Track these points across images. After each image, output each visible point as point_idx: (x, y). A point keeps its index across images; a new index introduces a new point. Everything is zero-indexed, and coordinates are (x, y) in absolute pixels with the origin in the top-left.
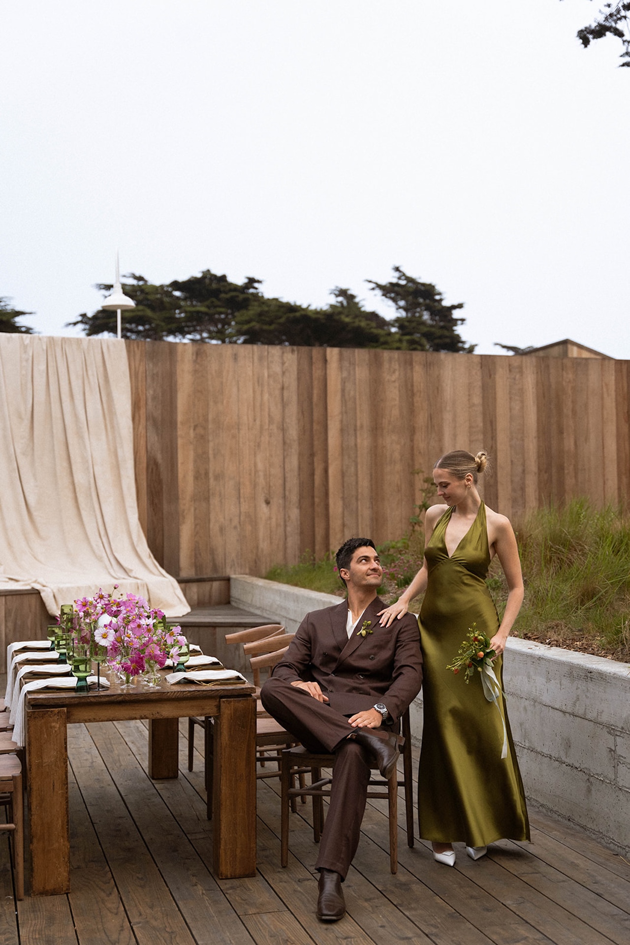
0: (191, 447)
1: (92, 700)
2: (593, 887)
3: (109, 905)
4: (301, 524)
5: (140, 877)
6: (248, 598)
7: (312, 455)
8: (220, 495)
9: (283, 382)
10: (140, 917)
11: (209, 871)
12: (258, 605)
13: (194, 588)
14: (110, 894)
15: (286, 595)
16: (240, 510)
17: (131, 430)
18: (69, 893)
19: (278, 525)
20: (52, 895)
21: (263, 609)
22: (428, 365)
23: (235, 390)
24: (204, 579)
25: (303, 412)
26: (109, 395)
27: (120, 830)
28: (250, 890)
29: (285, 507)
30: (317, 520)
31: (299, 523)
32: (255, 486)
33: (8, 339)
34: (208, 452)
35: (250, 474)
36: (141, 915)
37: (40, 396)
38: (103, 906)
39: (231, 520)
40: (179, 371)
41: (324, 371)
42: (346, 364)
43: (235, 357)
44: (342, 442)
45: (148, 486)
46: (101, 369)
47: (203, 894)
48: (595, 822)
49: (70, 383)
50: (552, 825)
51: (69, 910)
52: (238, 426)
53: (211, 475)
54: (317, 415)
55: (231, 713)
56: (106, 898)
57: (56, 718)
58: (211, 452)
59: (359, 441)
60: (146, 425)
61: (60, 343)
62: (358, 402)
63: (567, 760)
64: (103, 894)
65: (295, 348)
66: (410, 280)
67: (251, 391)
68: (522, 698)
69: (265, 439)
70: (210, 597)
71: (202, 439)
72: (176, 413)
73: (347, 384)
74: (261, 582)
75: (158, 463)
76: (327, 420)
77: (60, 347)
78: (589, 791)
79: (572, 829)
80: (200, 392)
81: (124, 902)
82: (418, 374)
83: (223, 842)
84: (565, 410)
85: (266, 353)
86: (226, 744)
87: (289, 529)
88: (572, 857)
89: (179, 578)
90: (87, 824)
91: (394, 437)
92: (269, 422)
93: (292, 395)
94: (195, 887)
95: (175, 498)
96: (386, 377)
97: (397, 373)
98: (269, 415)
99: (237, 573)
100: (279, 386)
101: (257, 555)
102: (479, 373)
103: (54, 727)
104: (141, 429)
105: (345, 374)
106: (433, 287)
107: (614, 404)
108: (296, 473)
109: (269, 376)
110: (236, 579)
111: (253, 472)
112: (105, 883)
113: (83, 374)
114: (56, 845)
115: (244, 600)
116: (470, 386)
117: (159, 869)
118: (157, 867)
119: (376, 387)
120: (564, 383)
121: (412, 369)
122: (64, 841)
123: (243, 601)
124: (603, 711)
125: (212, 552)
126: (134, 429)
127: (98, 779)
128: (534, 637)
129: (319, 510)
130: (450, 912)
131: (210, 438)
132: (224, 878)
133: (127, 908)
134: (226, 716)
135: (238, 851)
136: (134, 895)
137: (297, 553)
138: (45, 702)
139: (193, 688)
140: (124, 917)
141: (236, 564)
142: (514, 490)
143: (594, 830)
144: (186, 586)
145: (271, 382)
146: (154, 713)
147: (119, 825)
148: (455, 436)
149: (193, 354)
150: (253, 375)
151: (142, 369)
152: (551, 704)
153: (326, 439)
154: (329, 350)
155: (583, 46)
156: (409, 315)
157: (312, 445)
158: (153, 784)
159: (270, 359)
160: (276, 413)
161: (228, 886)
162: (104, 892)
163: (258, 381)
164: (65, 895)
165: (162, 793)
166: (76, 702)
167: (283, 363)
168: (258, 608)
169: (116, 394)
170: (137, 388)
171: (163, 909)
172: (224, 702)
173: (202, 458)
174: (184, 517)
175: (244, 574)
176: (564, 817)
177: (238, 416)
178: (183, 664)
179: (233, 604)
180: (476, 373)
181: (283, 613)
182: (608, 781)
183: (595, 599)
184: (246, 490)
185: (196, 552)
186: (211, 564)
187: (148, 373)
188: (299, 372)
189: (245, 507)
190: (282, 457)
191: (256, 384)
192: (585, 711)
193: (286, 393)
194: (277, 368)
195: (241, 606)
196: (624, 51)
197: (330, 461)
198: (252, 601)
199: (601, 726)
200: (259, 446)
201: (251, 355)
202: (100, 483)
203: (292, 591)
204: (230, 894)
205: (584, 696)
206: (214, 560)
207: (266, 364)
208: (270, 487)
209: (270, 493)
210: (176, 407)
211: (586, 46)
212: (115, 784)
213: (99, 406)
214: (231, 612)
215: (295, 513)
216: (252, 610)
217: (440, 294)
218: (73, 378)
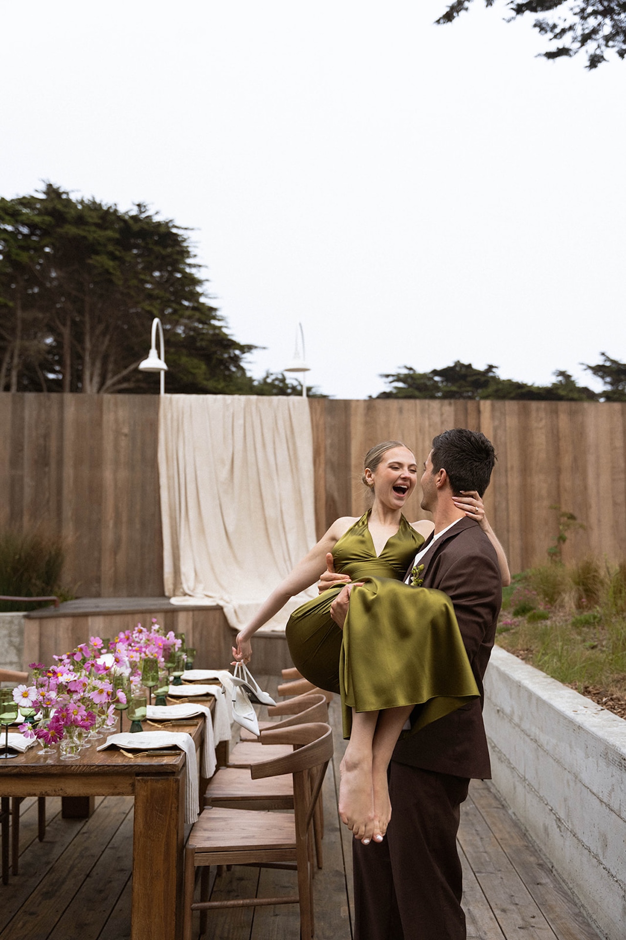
17: (312, 473)
22: (572, 414)
26: (294, 444)
33: (215, 400)
37: (239, 446)
40: (352, 423)
41: (478, 420)
42: (498, 414)
43: (401, 410)
45: (327, 519)
46: (288, 423)
49: (263, 435)
59: (509, 481)
60: (326, 468)
62: (508, 446)
63: (605, 863)
65: (452, 401)
67: (414, 438)
72: (350, 458)
73: (499, 431)
75: (335, 500)
77: (255, 405)
80: (370, 440)
82: (563, 421)
85: (427, 406)
86: (141, 832)
91: (542, 477)
96: (534, 424)
102: (620, 420)
104: (321, 472)
105: (497, 423)
109: (430, 426)
113: (273, 427)
116: (612, 431)
119: (524, 433)
121: (557, 417)
126: (315, 471)
128: (595, 692)
139: (106, 760)
145: (432, 430)
146: (57, 790)
147: (110, 881)
148: (598, 476)
149: (364, 409)
150: (416, 425)
151: (321, 422)
154: (482, 402)
156: (614, 388)
159: (431, 411)
163: (420, 430)
167: (442, 415)
169: (299, 443)
170: (318, 438)
172: (139, 781)
180: (618, 420)
187: (327, 425)
188: (456, 421)
192: (620, 808)
194: (436, 419)
201: (414, 408)
202: (286, 517)
205: (619, 788)
207: (427, 416)
210: (350, 454)
213: (286, 453)
218: (265, 431)
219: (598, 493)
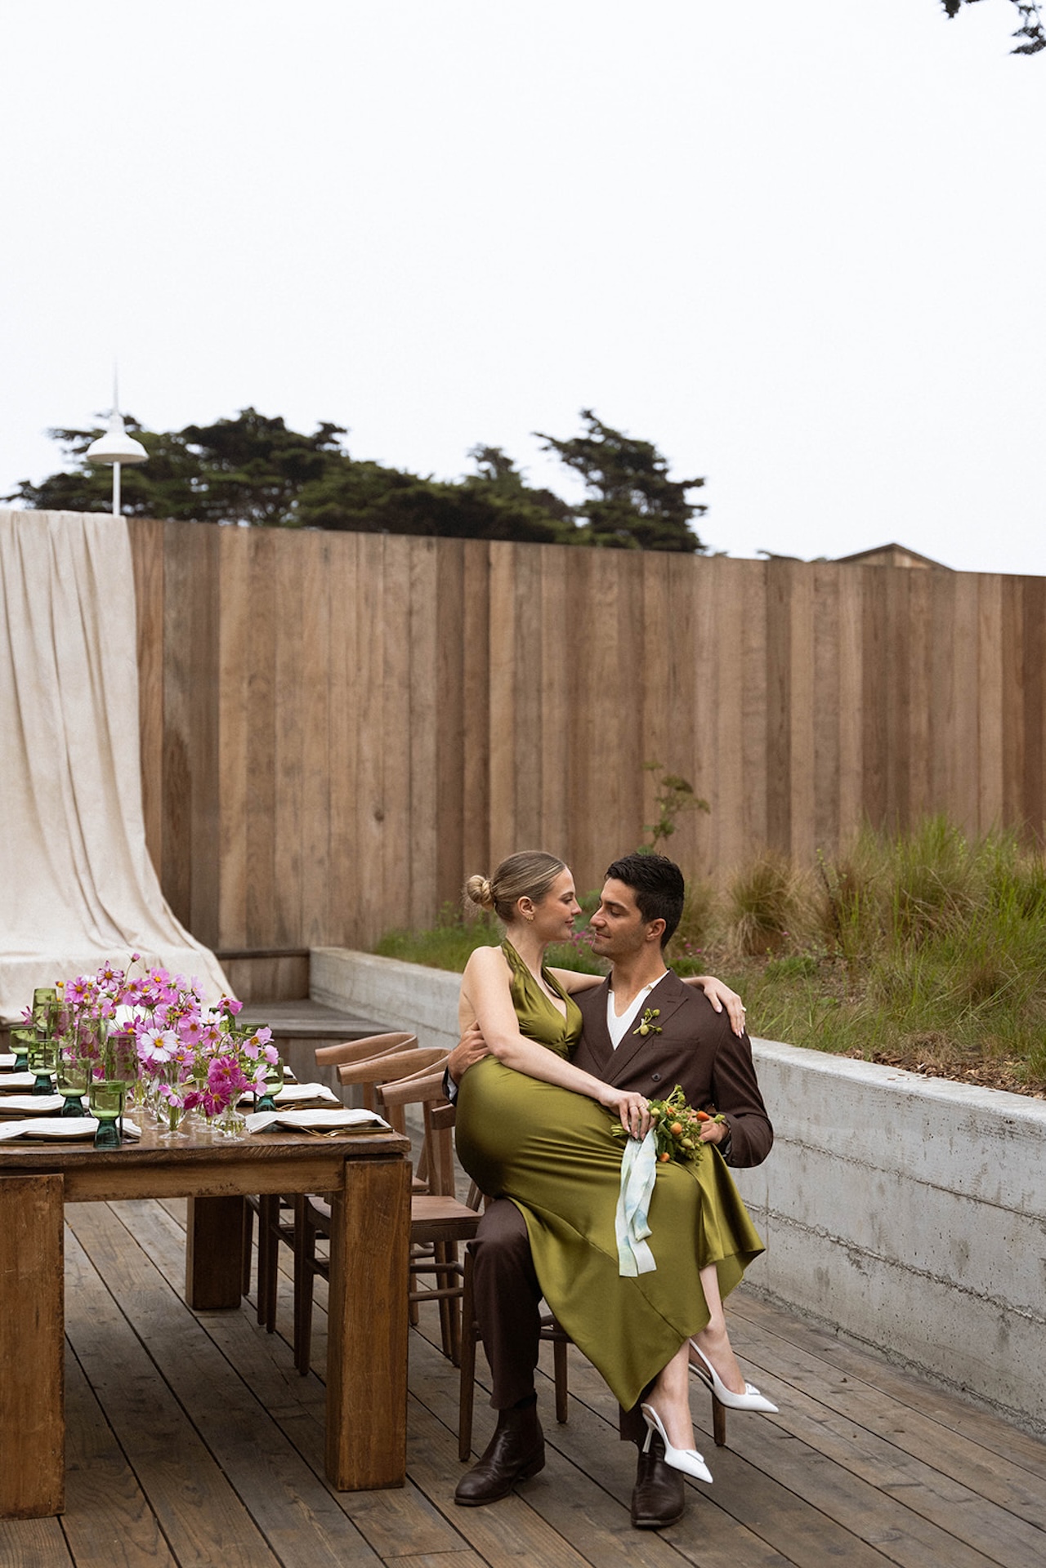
0: (244, 714)
1: (112, 1159)
2: (1024, 1511)
3: (139, 1538)
4: (439, 858)
5: (191, 1487)
6: (344, 989)
7: (461, 734)
8: (294, 802)
9: (411, 601)
10: (199, 1561)
11: (317, 1476)
12: (364, 1001)
13: (245, 969)
14: (140, 1517)
15: (419, 983)
16: (329, 829)
17: (136, 682)
18: (62, 1514)
19: (397, 859)
20: (30, 1517)
21: (374, 1008)
22: (670, 577)
23: (324, 612)
24: (266, 952)
25: (445, 657)
26: (95, 617)
27: (143, 1401)
28: (396, 1511)
29: (410, 826)
30: (467, 850)
31: (435, 855)
32: (357, 786)
34: (274, 727)
35: (349, 766)
36: (199, 1555)
38: (127, 1538)
39: (313, 848)
40: (223, 578)
41: (484, 584)
42: (524, 571)
43: (326, 555)
44: (515, 711)
45: (166, 784)
46: (83, 570)
47: (311, 1518)
48: (1013, 1395)
49: (26, 594)
50: (933, 1398)
51: (65, 1546)
52: (329, 678)
53: (278, 766)
54: (470, 662)
55: (365, 1189)
56: (133, 1524)
57: (44, 1191)
58: (278, 725)
59: (545, 710)
60: (163, 672)
61: (8, 520)
62: (544, 638)
63: (963, 1282)
64: (125, 1518)
65: (434, 540)
66: (610, 434)
67: (353, 615)
68: (875, 1168)
69: (377, 703)
70: (274, 985)
71: (264, 701)
72: (217, 652)
73: (524, 608)
74: (369, 960)
75: (182, 742)
76: (488, 670)
77: (9, 527)
78: (1004, 1336)
79: (968, 1406)
80: (261, 616)
81: (167, 1532)
82: (653, 591)
83: (345, 1423)
84: (912, 663)
85: (381, 549)
86: (356, 1244)
87: (416, 865)
88: (976, 1456)
89: (217, 951)
90: (82, 1389)
91: (608, 704)
92: (385, 672)
93: (427, 625)
94: (295, 1505)
95: (212, 806)
96: (596, 595)
97: (615, 590)
98: (386, 662)
99: (323, 943)
100: (405, 609)
101: (359, 912)
102: (762, 594)
103: (41, 1209)
104: (154, 681)
105: (522, 590)
106: (652, 448)
107: (999, 653)
108: (432, 766)
109: (386, 590)
110: (320, 954)
111: (354, 759)
112: (128, 1497)
113: (50, 575)
114: (39, 1427)
115: (337, 992)
116: (745, 617)
117: (224, 1473)
118: (220, 1467)
119: (577, 612)
120: (912, 614)
121: (642, 583)
122: (54, 1420)
123: (333, 994)
124: (1033, 1192)
125: (279, 903)
126: (141, 679)
127: (94, 1309)
128: (893, 1060)
129: (472, 831)
130: (769, 1555)
131: (279, 700)
132: (346, 1489)
133: (172, 1544)
134: (355, 1192)
135: (374, 1439)
136: (182, 1519)
137: (432, 910)
138: (24, 1163)
139: (296, 1140)
140: (169, 1558)
141: (321, 927)
142: (819, 803)
143: (1012, 1408)
144: (230, 967)
145: (390, 600)
146: (224, 1185)
147: (141, 1390)
148: (716, 704)
149: (249, 547)
150: (358, 587)
151: (156, 573)
152: (930, 1180)
153: (486, 707)
154: (494, 546)
155: (947, 15)
156: (609, 496)
157: (461, 717)
158: (196, 1318)
159: (389, 559)
160: (398, 654)
161: (356, 1504)
162: (128, 1514)
163: (367, 599)
164: (56, 1518)
165: (216, 1334)
166: (83, 1163)
167: (412, 568)
168: (365, 1006)
169: (107, 616)
170: (147, 608)
171: (240, 1544)
172: (352, 1166)
173: (263, 735)
174: (228, 841)
175: (334, 945)
176: (953, 1384)
177: (330, 660)
178: (271, 1097)
179: (315, 998)
180: (757, 594)
181: (412, 1015)
182: (1041, 1320)
183: (997, 994)
184: (341, 796)
185: (249, 905)
186: (276, 926)
187: (167, 579)
188: (441, 584)
189: (338, 825)
190: (407, 737)
191: (363, 601)
192: (999, 1193)
193: (415, 621)
194: (401, 577)
195: (330, 1003)
196: (1021, 26)
197: (493, 745)
198: (351, 994)
199: (1030, 1221)
200: (365, 714)
201: (354, 551)
202: (78, 776)
203: (430, 976)
204: (361, 1520)
205: (998, 1166)
206: (281, 920)
207: (381, 567)
208: (384, 790)
209: (383, 799)
210: (218, 644)
211: (952, 16)
212: (126, 1317)
214: (310, 1012)
215: (428, 837)
216: (351, 1010)
217: (663, 461)
218: (32, 585)
219: (715, 739)
